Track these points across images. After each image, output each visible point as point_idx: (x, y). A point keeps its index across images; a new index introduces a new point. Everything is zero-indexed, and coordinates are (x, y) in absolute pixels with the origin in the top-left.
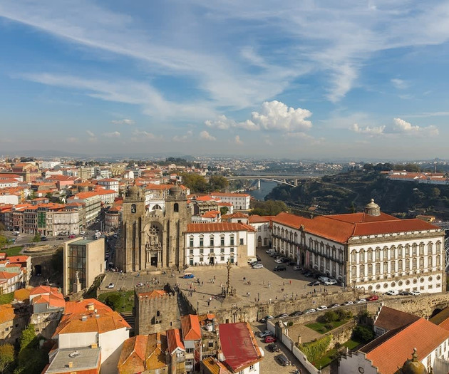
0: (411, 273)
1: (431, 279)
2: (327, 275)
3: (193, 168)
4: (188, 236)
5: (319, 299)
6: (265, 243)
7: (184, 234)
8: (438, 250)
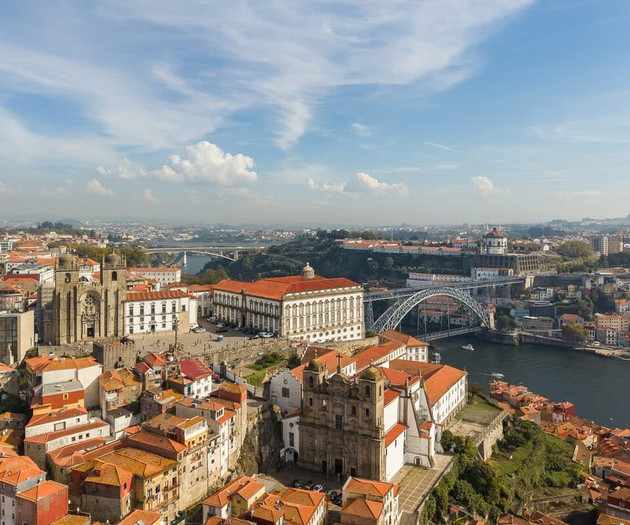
0: (336, 324)
1: (352, 329)
2: (266, 331)
3: (85, 237)
4: (127, 305)
5: (257, 347)
6: (205, 313)
7: (123, 302)
8: (358, 304)
